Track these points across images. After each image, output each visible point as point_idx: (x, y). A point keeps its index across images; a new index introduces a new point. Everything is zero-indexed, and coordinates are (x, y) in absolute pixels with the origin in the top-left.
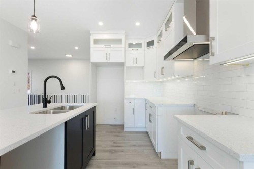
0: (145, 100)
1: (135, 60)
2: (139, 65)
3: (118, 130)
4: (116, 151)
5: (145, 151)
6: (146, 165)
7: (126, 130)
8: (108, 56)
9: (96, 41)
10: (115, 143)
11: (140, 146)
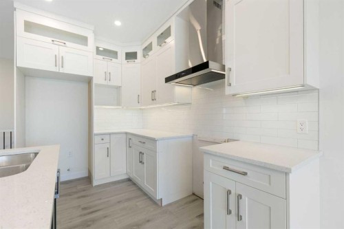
0: (126, 133)
1: (108, 76)
2: (113, 83)
3: (80, 187)
4: (93, 221)
5: (138, 204)
6: (148, 221)
7: (95, 183)
8: (59, 60)
9: (29, 27)
10: (84, 209)
11: (128, 200)
